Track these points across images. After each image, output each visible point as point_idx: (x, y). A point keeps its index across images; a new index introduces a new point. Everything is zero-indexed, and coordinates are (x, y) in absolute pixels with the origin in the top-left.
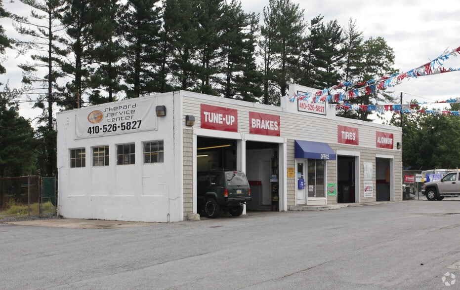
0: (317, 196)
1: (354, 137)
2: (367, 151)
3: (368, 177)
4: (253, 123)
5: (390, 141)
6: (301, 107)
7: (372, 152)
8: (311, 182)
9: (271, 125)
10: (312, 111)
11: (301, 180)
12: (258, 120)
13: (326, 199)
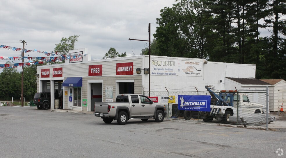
0: (78, 106)
1: (99, 71)
2: (108, 79)
3: (109, 96)
4: (54, 73)
5: (130, 69)
6: (71, 61)
7: (113, 79)
8: (75, 98)
9: (60, 72)
10: (76, 61)
11: (71, 97)
12: (55, 71)
13: (81, 107)
